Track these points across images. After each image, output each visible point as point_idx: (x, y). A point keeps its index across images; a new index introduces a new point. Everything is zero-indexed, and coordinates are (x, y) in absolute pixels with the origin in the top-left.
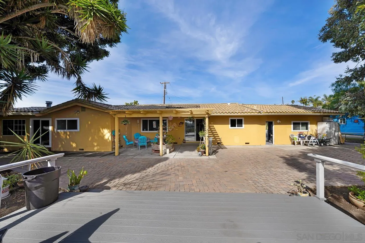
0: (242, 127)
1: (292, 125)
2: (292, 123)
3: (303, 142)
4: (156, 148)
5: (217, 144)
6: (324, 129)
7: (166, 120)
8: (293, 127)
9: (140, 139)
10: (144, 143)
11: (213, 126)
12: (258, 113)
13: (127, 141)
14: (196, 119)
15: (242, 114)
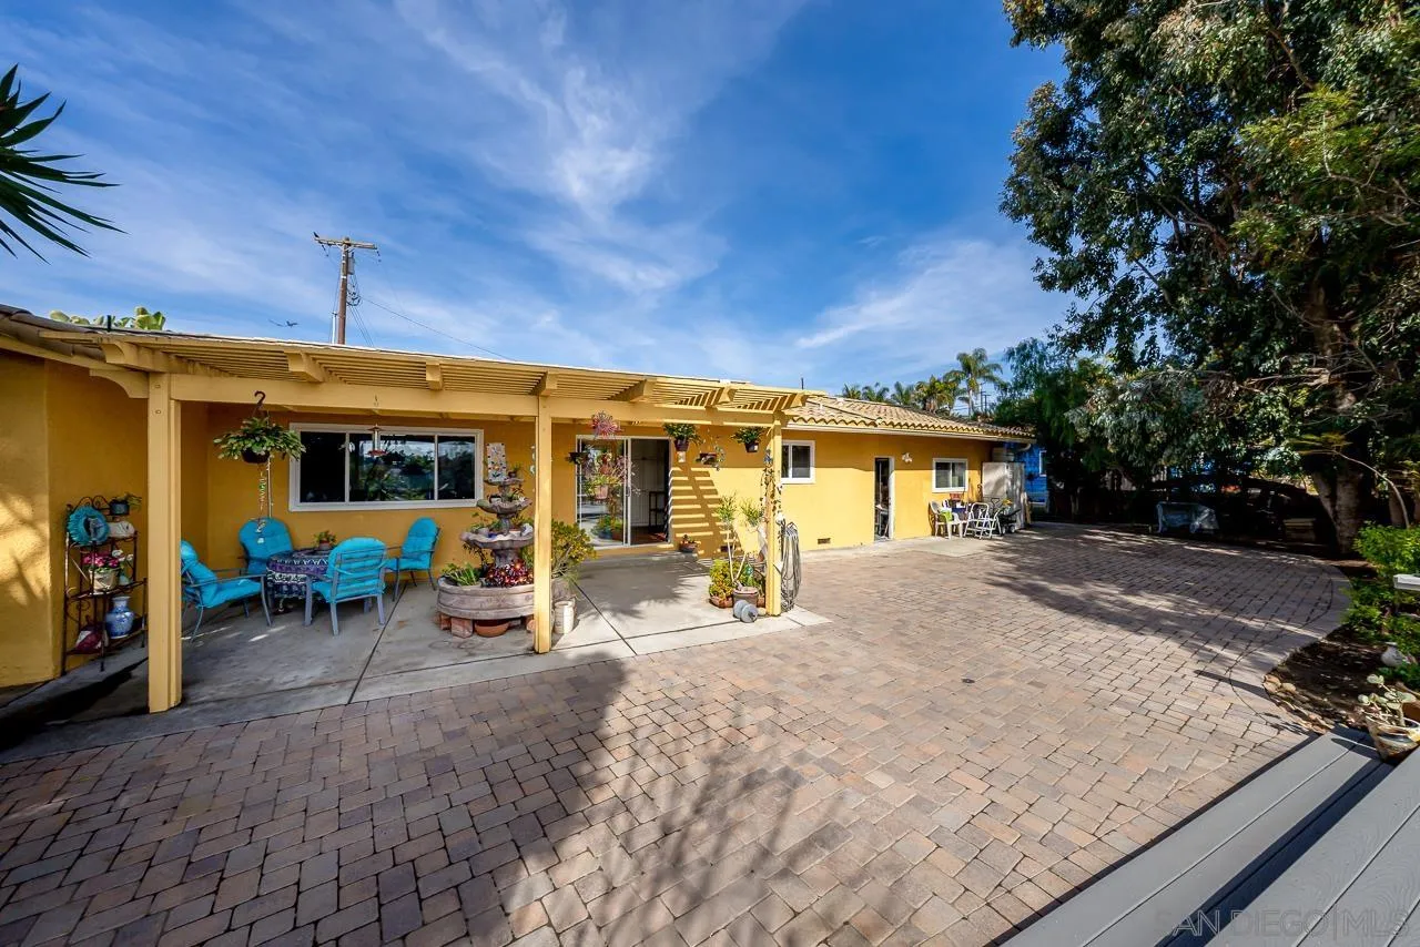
0: (808, 476)
1: (934, 471)
2: (934, 466)
3: (964, 525)
4: (487, 605)
5: (719, 550)
6: (999, 483)
7: (472, 440)
8: (937, 477)
9: (339, 563)
10: (363, 580)
11: (707, 474)
12: (868, 425)
13: (208, 584)
14: (633, 440)
15: (812, 426)
